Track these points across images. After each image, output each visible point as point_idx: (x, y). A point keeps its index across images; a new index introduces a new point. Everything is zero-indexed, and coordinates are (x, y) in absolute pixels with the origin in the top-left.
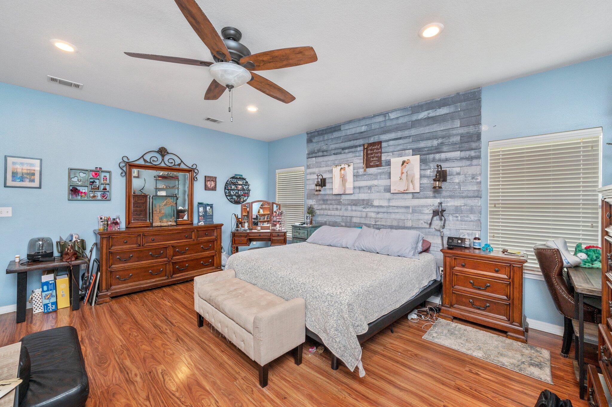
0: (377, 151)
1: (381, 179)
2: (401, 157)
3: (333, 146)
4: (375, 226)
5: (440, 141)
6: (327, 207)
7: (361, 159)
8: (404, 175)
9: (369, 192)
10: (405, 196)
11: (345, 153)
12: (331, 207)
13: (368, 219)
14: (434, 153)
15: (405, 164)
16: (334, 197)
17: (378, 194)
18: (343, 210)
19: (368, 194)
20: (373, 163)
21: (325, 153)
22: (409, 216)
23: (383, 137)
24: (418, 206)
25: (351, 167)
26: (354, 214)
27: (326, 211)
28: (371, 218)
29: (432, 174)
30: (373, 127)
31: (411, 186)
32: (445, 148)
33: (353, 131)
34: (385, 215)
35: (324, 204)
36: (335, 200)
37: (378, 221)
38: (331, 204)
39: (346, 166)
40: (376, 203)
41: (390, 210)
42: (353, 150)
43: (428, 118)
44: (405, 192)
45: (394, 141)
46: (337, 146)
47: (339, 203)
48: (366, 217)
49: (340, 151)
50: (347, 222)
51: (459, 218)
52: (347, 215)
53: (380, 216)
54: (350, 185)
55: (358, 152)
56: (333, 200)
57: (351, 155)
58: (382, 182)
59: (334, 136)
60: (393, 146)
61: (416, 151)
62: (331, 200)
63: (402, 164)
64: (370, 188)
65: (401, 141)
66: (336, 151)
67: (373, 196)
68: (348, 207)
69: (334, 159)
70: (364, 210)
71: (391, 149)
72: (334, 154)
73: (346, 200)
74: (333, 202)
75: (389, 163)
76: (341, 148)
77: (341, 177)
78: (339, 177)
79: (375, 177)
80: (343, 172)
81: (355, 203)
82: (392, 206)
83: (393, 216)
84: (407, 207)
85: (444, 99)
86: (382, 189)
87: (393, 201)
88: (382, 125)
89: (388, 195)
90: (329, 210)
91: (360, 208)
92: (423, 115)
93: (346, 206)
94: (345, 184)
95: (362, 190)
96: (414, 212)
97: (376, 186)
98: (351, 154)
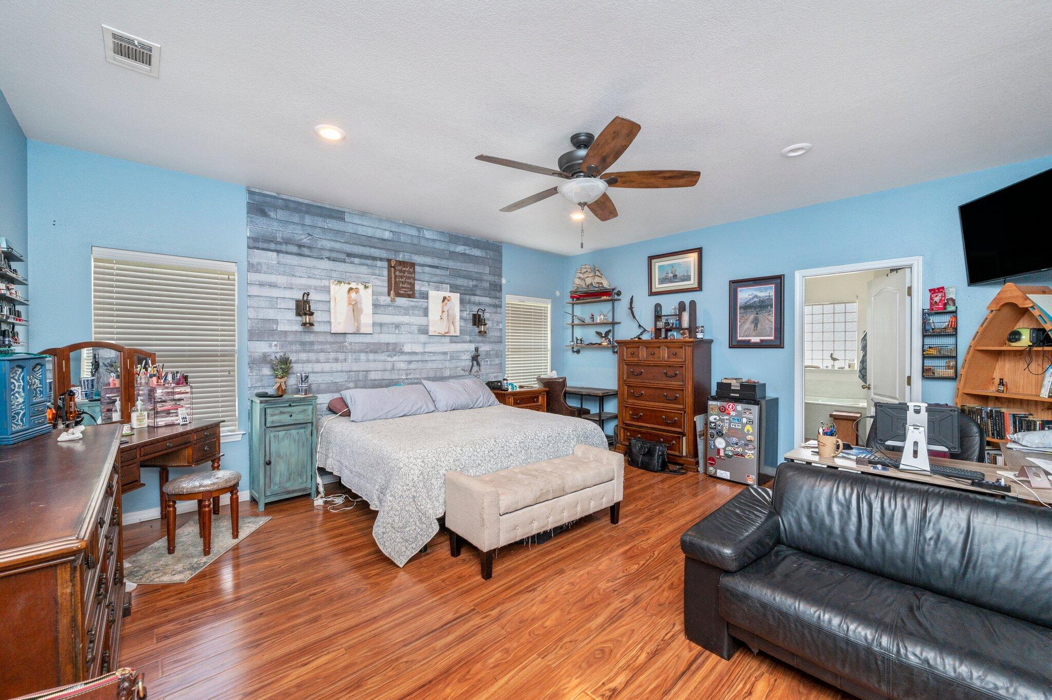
0: (408, 275)
1: (414, 315)
2: (438, 290)
3: (328, 244)
4: (406, 381)
5: (475, 283)
6: (313, 356)
7: (383, 281)
8: (445, 314)
9: (397, 332)
10: (444, 339)
11: (352, 263)
12: (322, 356)
13: (396, 372)
14: (470, 295)
15: (446, 301)
16: (330, 339)
17: (410, 336)
18: (350, 361)
19: (395, 335)
20: (404, 291)
21: (306, 251)
22: (447, 364)
23: (417, 259)
24: (456, 352)
25: (370, 291)
26: (372, 366)
27: (310, 365)
28: (400, 370)
29: (468, 316)
30: (402, 238)
31: (452, 328)
32: (478, 292)
33: (370, 232)
34: (420, 365)
35: (304, 351)
36: (331, 343)
37: (410, 374)
38: (322, 351)
39: (361, 287)
40: (407, 348)
41: (426, 358)
42: (369, 262)
43: (464, 254)
44: (446, 335)
45: (430, 269)
46: (337, 246)
47: (341, 349)
48: (393, 369)
49: (343, 256)
50: (359, 380)
51: (489, 363)
52: (358, 369)
53: (412, 366)
54: (367, 318)
55: (378, 268)
56: (327, 343)
57: (364, 269)
58: (417, 320)
59: (330, 225)
60: (429, 275)
61: (454, 288)
62: (321, 343)
63: (443, 301)
64: (398, 327)
65: (438, 271)
66: (334, 255)
67: (402, 338)
68: (359, 356)
69: (328, 268)
70: (389, 359)
71: (427, 278)
72: (329, 259)
73: (356, 343)
74: (328, 346)
75: (425, 296)
76: (345, 253)
77: (350, 304)
78: (346, 304)
79: (406, 311)
80: (353, 295)
81: (375, 349)
82: (428, 353)
83: (430, 365)
84: (445, 353)
85: (478, 241)
86: (415, 328)
87: (430, 345)
88: (415, 241)
89: (423, 338)
90: (318, 361)
91: (382, 357)
92: (460, 249)
93: (357, 354)
94: (359, 316)
95: (385, 329)
96: (452, 358)
97: (407, 324)
98: (365, 267)
